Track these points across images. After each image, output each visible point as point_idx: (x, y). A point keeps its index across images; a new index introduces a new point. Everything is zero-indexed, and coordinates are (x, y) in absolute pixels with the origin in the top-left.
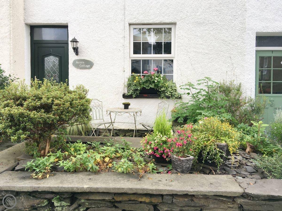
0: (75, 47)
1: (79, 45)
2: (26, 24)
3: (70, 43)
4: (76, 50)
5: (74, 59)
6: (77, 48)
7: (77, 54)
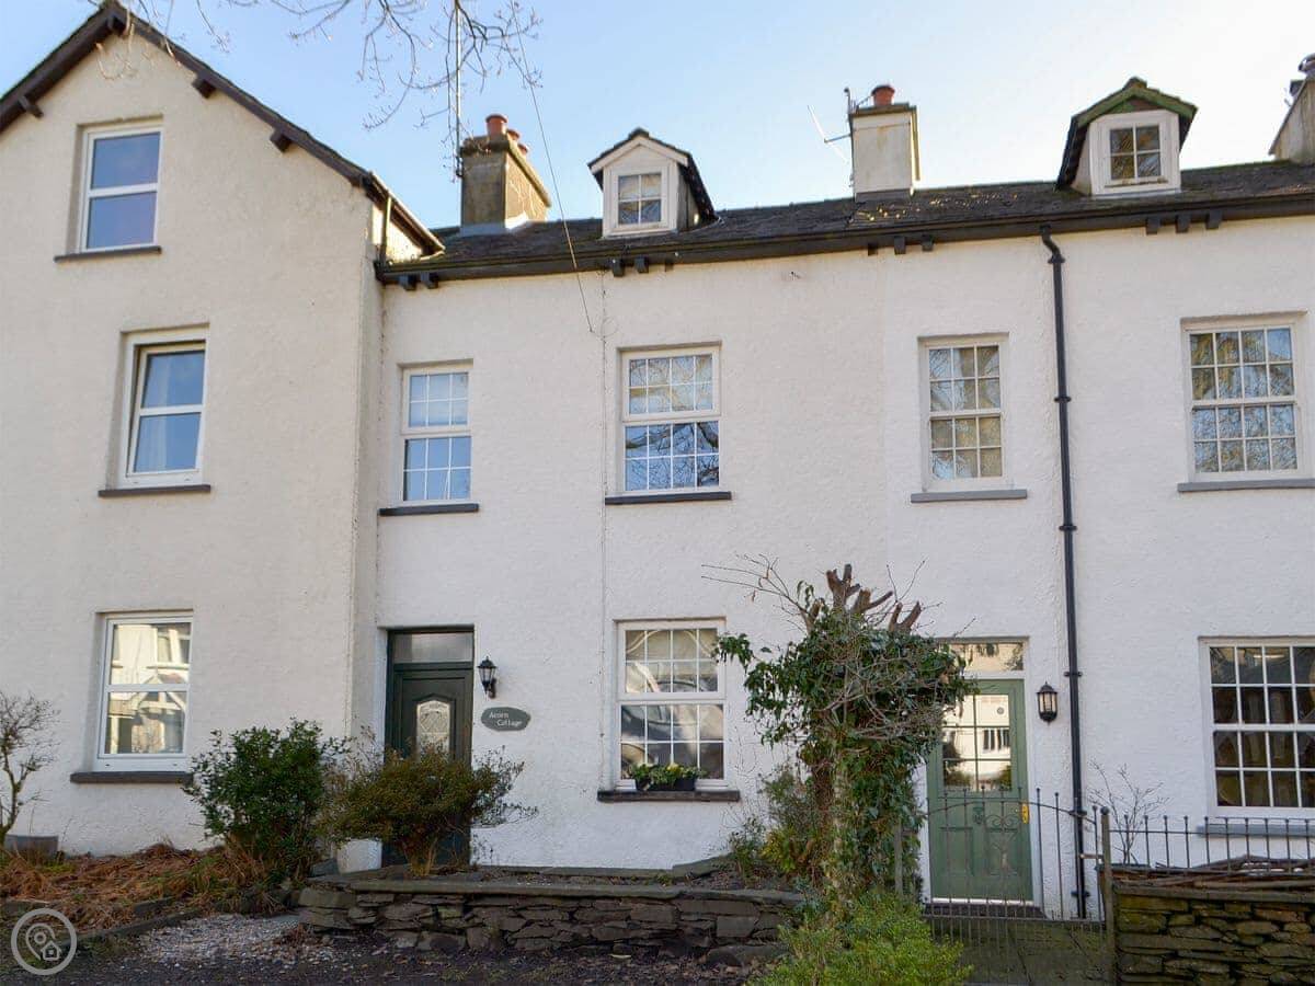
0: (487, 679)
1: (496, 675)
2: (381, 628)
3: (477, 672)
4: (490, 686)
5: (486, 707)
6: (494, 681)
7: (493, 696)
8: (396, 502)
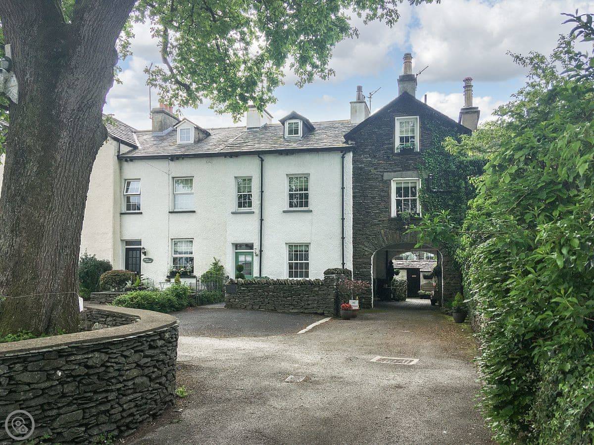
2: (121, 240)
3: (142, 250)
5: (144, 258)
6: (146, 252)
7: (145, 255)
8: (124, 210)
